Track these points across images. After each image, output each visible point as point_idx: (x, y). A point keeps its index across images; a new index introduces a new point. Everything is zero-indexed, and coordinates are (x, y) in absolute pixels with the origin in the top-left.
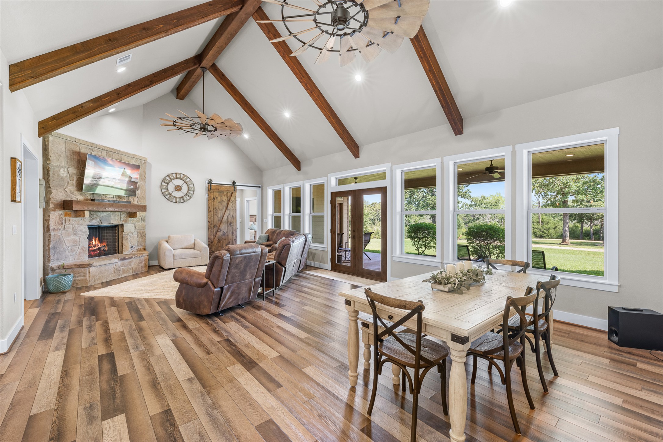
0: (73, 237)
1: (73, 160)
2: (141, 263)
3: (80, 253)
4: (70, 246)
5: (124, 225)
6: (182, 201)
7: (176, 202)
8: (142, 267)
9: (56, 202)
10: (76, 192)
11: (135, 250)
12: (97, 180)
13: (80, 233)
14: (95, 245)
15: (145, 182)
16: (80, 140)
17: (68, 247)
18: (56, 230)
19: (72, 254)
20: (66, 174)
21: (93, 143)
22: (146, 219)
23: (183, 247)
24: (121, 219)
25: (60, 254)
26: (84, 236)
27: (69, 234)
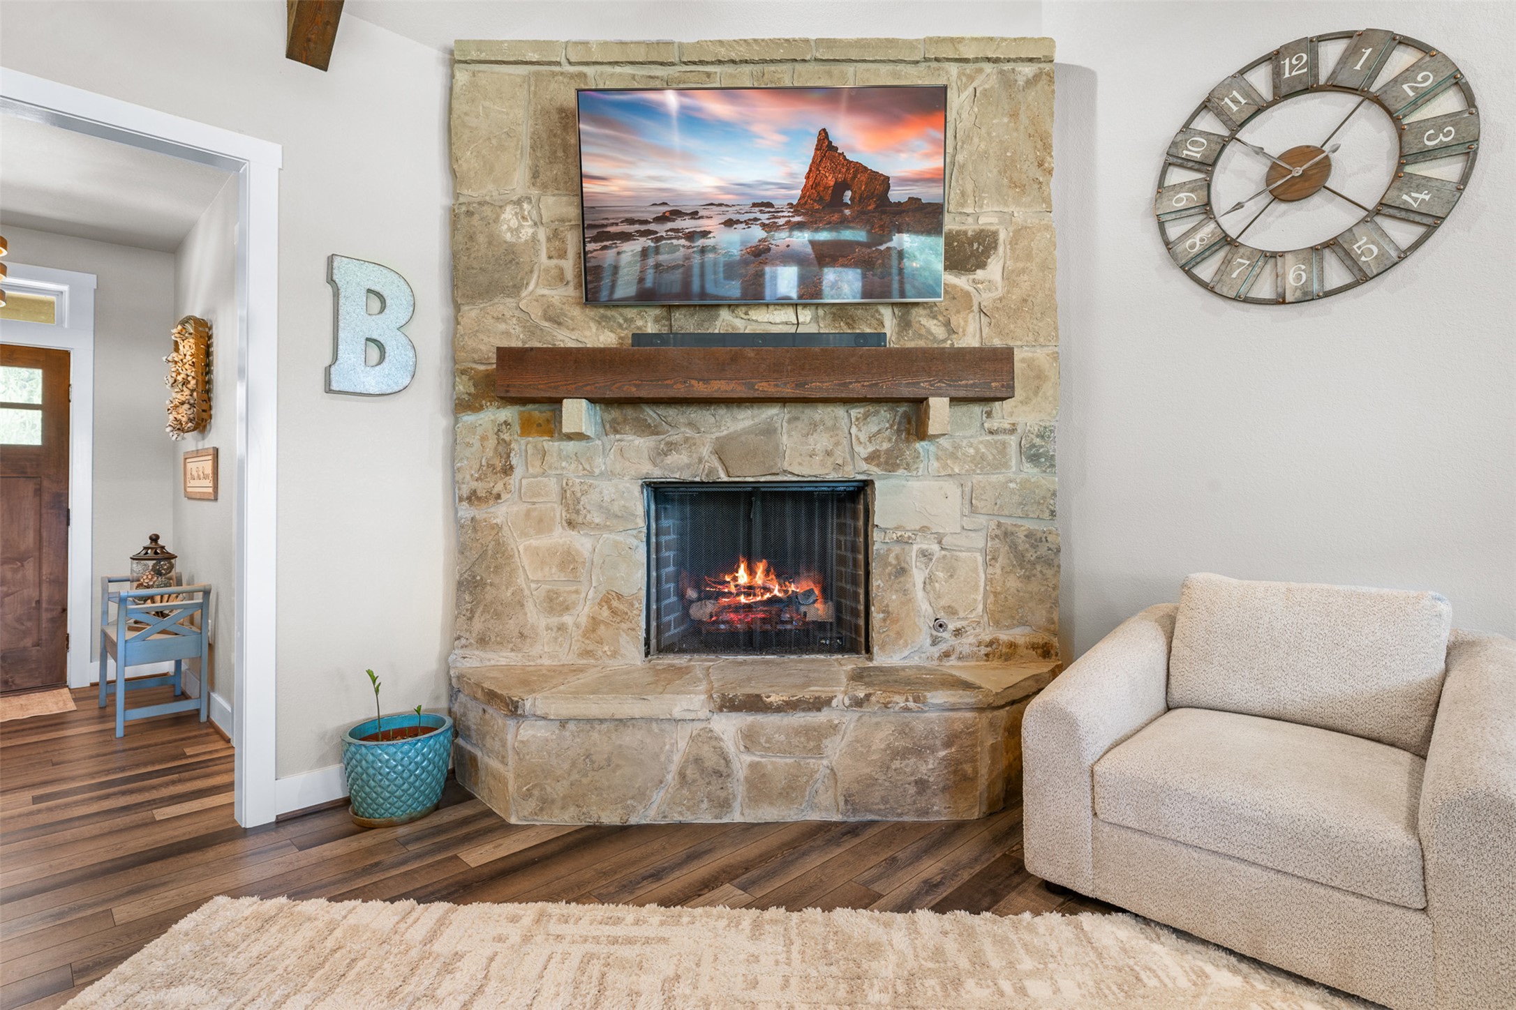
0: (560, 536)
1: (560, 154)
2: (918, 751)
3: (595, 622)
4: (545, 582)
5: (877, 484)
6: (1336, 275)
7: (1280, 301)
8: (922, 785)
9: (482, 368)
10: (576, 312)
11: (966, 644)
12: (652, 227)
13: (597, 518)
14: (750, 588)
15: (1047, 200)
16: (585, 43)
17: (533, 586)
18: (479, 499)
19: (554, 621)
20: (530, 231)
21: (658, 43)
22: (1058, 448)
23: (1291, 710)
24: (857, 448)
25: (498, 615)
26: (619, 538)
27: (540, 521)
